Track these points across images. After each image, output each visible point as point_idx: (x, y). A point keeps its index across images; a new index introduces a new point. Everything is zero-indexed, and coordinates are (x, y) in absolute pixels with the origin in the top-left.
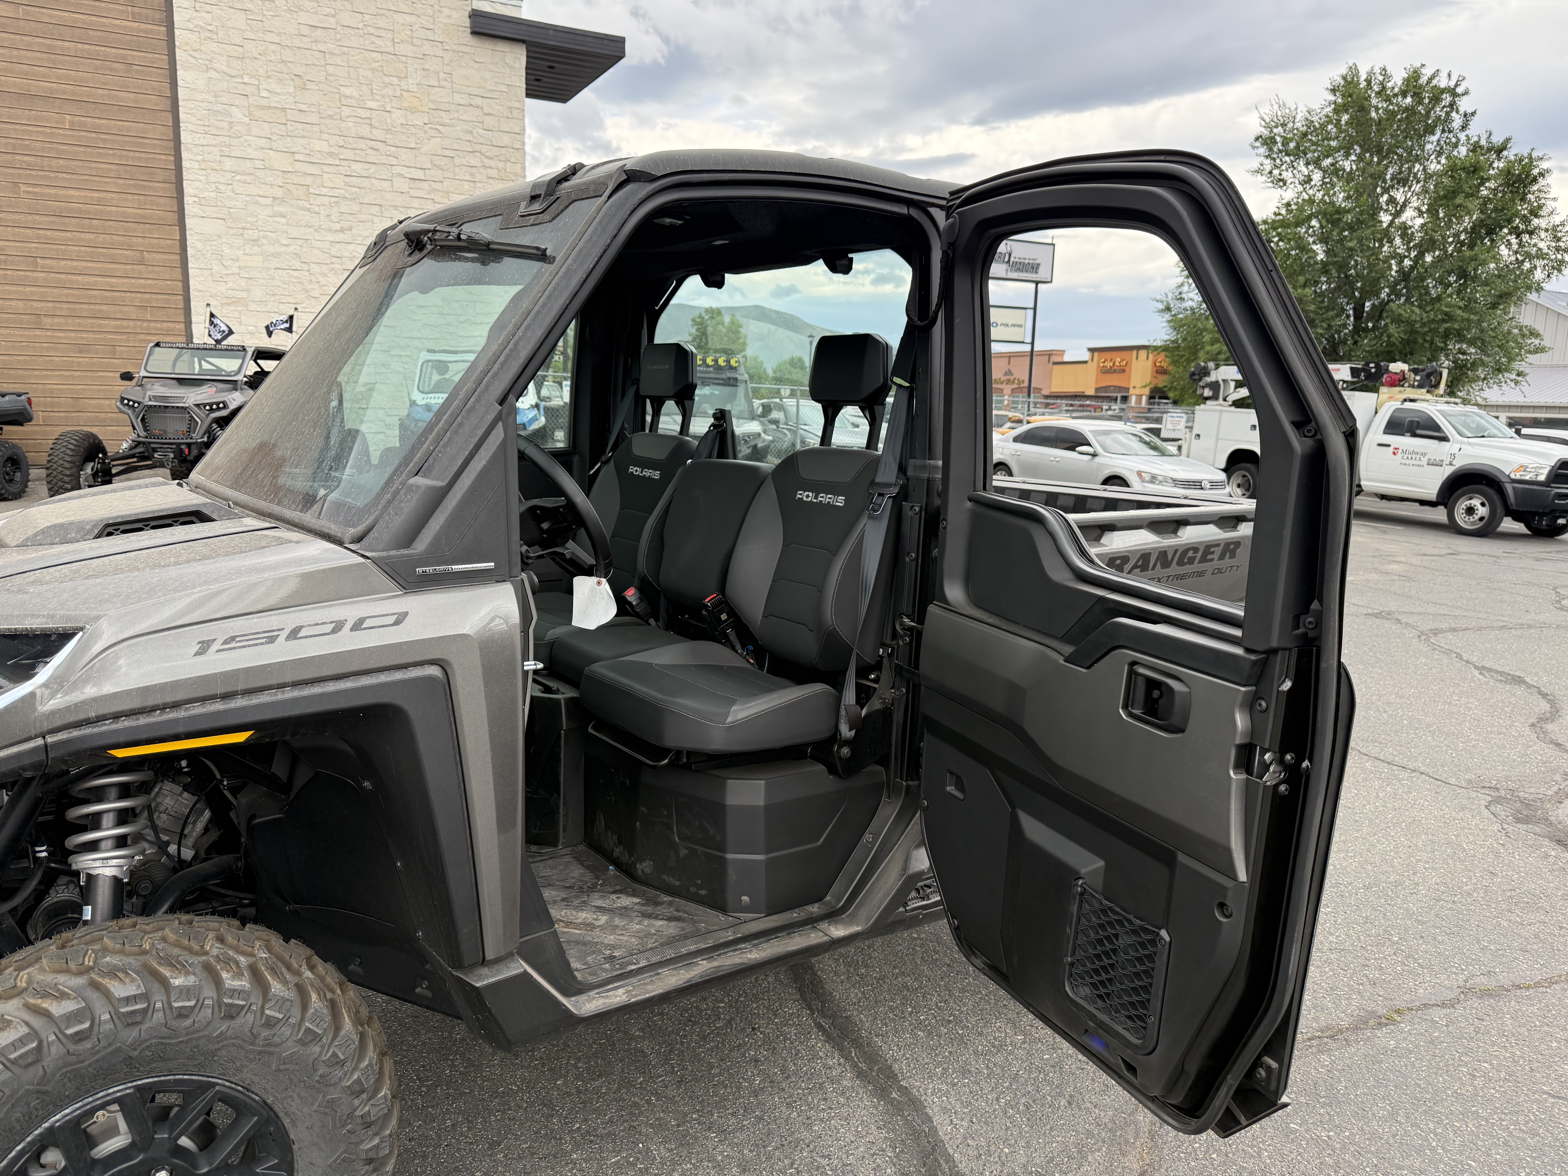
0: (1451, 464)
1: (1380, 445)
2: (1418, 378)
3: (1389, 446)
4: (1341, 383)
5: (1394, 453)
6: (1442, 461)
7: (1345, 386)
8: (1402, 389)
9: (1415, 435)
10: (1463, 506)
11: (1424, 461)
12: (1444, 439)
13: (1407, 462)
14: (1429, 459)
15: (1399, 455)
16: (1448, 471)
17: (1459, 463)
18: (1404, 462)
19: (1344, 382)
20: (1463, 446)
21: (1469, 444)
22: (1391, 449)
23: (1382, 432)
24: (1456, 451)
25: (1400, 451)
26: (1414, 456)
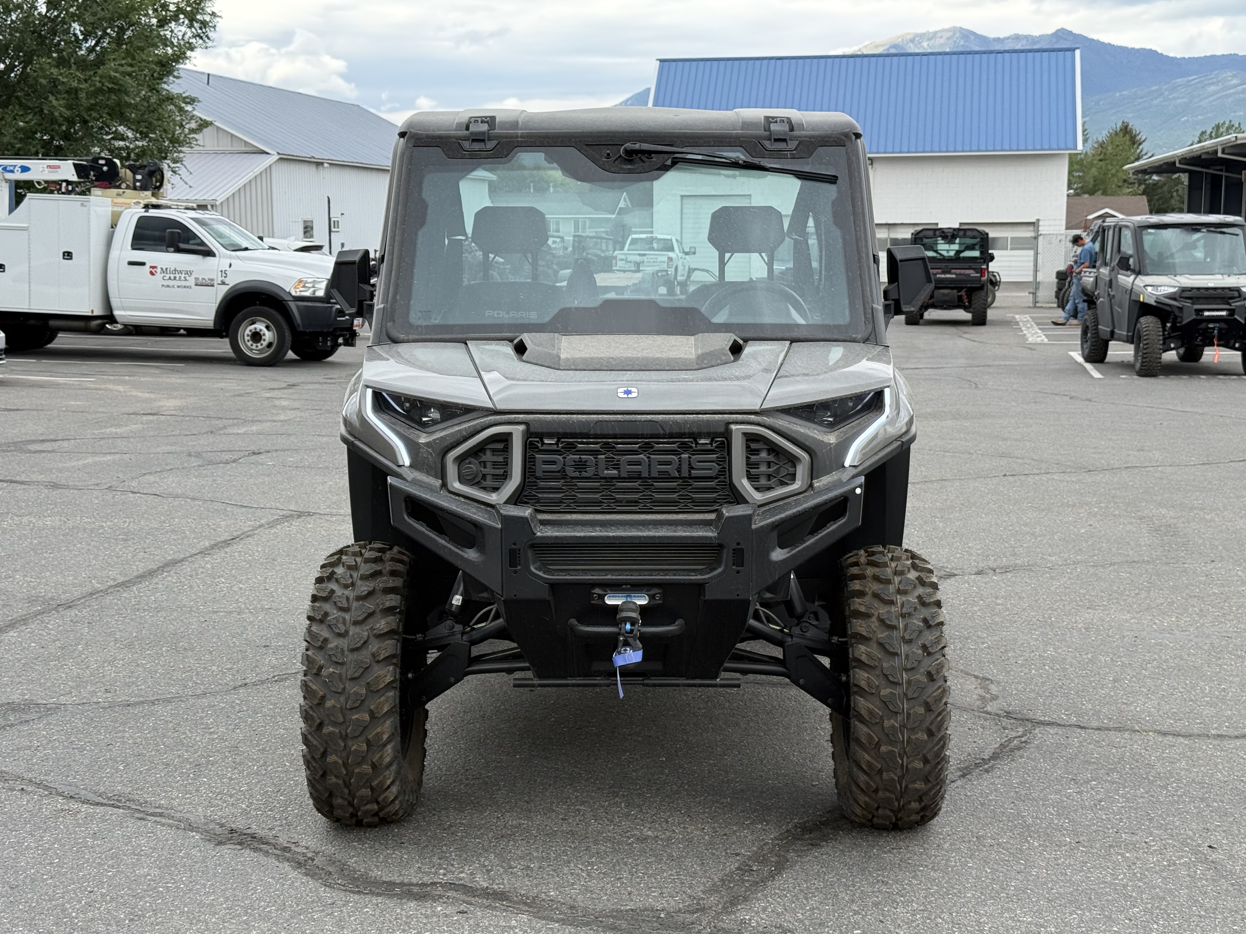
0: (223, 283)
1: (131, 263)
2: (139, 177)
3: (143, 264)
4: (64, 184)
5: (152, 273)
6: (212, 280)
7: (70, 188)
8: (121, 191)
9: (179, 250)
10: (247, 332)
11: (191, 281)
12: (209, 253)
13: (171, 283)
14: (196, 279)
15: (159, 275)
16: (221, 292)
17: (233, 281)
18: (166, 283)
19: (68, 183)
20: (233, 262)
21: (238, 258)
22: (147, 269)
23: (130, 248)
24: (227, 268)
25: (159, 270)
26: (177, 276)
